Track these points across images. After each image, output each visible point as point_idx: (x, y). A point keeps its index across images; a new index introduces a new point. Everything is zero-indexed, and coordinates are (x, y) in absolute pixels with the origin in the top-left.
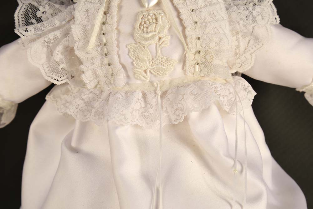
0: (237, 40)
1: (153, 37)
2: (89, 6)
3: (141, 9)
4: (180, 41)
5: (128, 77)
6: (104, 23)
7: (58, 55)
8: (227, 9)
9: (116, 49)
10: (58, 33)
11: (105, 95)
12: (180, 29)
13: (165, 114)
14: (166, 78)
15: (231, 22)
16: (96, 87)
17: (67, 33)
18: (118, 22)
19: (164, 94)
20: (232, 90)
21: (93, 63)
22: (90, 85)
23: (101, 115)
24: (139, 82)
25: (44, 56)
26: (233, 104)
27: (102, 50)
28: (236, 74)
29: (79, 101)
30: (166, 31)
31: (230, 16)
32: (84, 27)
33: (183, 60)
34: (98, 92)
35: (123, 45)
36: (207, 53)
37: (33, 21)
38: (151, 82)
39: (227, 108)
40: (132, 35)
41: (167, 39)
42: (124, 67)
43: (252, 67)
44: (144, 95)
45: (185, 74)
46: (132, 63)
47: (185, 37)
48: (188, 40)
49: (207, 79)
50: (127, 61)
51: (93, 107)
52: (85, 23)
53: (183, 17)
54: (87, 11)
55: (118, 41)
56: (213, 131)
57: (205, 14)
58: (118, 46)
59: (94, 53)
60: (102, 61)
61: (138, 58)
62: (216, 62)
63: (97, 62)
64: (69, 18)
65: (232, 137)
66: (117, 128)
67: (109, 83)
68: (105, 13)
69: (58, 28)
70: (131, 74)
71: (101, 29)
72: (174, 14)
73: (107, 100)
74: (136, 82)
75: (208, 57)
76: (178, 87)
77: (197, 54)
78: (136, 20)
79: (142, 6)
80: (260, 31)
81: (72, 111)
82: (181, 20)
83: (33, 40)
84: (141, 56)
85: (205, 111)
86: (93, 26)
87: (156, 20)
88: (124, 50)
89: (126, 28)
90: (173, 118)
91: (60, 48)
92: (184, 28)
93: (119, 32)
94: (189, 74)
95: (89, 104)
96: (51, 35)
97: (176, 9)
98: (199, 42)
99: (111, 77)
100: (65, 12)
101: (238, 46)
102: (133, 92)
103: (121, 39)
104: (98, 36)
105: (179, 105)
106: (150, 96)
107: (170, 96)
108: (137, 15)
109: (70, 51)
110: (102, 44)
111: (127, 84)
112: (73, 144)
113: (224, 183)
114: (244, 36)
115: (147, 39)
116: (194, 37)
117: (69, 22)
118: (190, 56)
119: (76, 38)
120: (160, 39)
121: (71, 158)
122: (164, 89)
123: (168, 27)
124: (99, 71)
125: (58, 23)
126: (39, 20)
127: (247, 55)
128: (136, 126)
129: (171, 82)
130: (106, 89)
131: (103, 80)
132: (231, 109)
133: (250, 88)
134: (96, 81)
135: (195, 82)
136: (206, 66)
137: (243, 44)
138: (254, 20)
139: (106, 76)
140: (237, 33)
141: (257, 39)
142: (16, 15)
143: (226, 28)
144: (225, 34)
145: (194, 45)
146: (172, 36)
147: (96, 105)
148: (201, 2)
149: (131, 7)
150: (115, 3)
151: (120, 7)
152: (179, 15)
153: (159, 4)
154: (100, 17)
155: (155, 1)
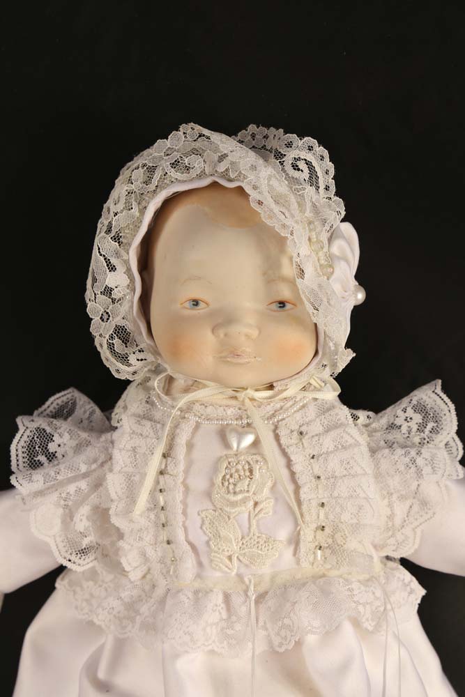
0: (390, 505)
1: (244, 501)
2: (137, 441)
3: (225, 452)
4: (290, 508)
5: (200, 564)
6: (161, 473)
7: (82, 521)
8: (373, 451)
9: (180, 518)
10: (83, 484)
11: (160, 591)
12: (291, 487)
13: (261, 633)
14: (266, 570)
15: (378, 476)
16: (144, 577)
17: (98, 484)
18: (187, 472)
19: (261, 598)
20: (379, 593)
21: (141, 539)
22: (135, 576)
23: (152, 628)
24: (218, 574)
25: (58, 522)
26: (381, 617)
27: (157, 516)
29: (114, 603)
30: (266, 491)
31: (377, 466)
32: (129, 477)
33: (295, 541)
34: (147, 588)
35: (193, 511)
36: (336, 529)
37: (42, 458)
38: (240, 577)
39: (369, 625)
40: (209, 495)
41: (268, 506)
42: (193, 549)
43: (416, 551)
44: (227, 598)
45: (298, 562)
46: (208, 543)
47: (299, 503)
48: (304, 507)
49: (335, 573)
50: (199, 539)
51: (137, 612)
52: (131, 470)
53: (297, 468)
54: (134, 449)
57: (334, 464)
58: (185, 513)
59: (143, 522)
60: (156, 537)
61: (217, 535)
62: (352, 544)
63: (148, 538)
64: (102, 458)
65: (376, 673)
66: (177, 656)
67: (166, 574)
68: (164, 456)
69: (85, 476)
70: (205, 560)
71: (157, 482)
72: (282, 461)
73: (162, 601)
74: (214, 575)
75: (338, 536)
76: (285, 586)
77: (319, 532)
78: (215, 470)
79: (227, 445)
81: (101, 618)
82: (293, 474)
83: (40, 493)
84: (223, 533)
86: (144, 476)
87: (251, 471)
88: (194, 521)
89: (199, 483)
90: (276, 641)
91: (85, 510)
92: (297, 488)
93: (187, 489)
94: (305, 565)
95: (132, 607)
96: (72, 488)
97: (284, 453)
98: (322, 512)
99: (171, 564)
100: (97, 447)
101: (391, 517)
102: (208, 592)
103: (190, 500)
104: (152, 493)
105: (286, 621)
106: (237, 600)
107: (271, 602)
108: (219, 459)
109: (101, 515)
110: (157, 507)
111: (199, 576)
112: (101, 675)
114: (402, 498)
115: (233, 504)
116: (314, 503)
117: (102, 465)
118: (308, 534)
119: (113, 496)
120: (256, 504)
122: (261, 589)
123: (269, 484)
124: (150, 552)
125: (84, 468)
126: (51, 457)
127: (408, 531)
128: (212, 652)
129: (273, 578)
130: (162, 584)
131: (157, 568)
132: (378, 627)
133: (415, 583)
134: (145, 568)
135: (316, 578)
136: (333, 552)
137: (400, 510)
138: (419, 474)
139: (162, 561)
140: (391, 494)
141: (424, 503)
142: (13, 447)
143: (370, 488)
144: (367, 499)
145: (313, 516)
146: (276, 499)
147: (144, 609)
148: (328, 443)
149: (208, 449)
150: (182, 439)
151: (190, 446)
152: (289, 464)
153: (256, 443)
154: (156, 462)
155: (249, 439)
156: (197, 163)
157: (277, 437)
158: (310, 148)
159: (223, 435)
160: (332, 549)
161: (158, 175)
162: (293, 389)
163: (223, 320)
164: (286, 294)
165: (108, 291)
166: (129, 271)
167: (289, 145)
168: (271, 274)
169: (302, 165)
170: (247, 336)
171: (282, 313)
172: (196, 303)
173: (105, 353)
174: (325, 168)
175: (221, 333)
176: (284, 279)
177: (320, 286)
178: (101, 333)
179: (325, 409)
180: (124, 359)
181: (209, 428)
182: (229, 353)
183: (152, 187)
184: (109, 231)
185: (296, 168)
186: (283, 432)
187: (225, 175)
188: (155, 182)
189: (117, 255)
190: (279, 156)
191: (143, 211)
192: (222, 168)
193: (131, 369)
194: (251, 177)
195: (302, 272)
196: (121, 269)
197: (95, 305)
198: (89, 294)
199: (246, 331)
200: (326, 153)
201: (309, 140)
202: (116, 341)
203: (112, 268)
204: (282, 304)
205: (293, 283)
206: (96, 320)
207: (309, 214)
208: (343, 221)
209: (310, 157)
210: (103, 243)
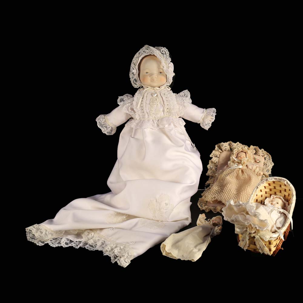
0: (179, 106)
2: (138, 96)
4: (163, 105)
5: (148, 116)
6: (142, 101)
8: (176, 98)
9: (145, 108)
10: (129, 104)
11: (142, 121)
12: (163, 102)
14: (159, 116)
15: (177, 101)
17: (132, 104)
18: (146, 100)
19: (158, 121)
21: (139, 112)
22: (138, 119)
23: (141, 127)
24: (151, 117)
27: (141, 108)
28: (180, 117)
29: (135, 123)
32: (137, 102)
33: (164, 111)
34: (140, 121)
35: (147, 107)
36: (170, 109)
37: (122, 101)
38: (155, 117)
40: (150, 104)
41: (159, 105)
42: (147, 113)
43: (184, 115)
44: (153, 121)
45: (164, 115)
46: (149, 112)
47: (164, 104)
48: (165, 105)
50: (148, 111)
53: (164, 99)
55: (146, 106)
56: (171, 130)
57: (170, 99)
58: (146, 107)
59: (139, 109)
61: (151, 110)
63: (140, 112)
64: (132, 100)
67: (143, 118)
68: (142, 98)
69: (129, 103)
70: (149, 115)
71: (141, 103)
72: (161, 98)
73: (142, 123)
76: (162, 118)
78: (151, 100)
79: (153, 96)
80: (185, 104)
84: (152, 110)
85: (170, 124)
86: (139, 102)
87: (156, 100)
89: (148, 102)
92: (164, 102)
93: (146, 103)
95: (137, 124)
96: (127, 105)
97: (162, 97)
98: (168, 106)
99: (144, 116)
100: (131, 99)
101: (179, 108)
102: (150, 120)
104: (140, 105)
105: (162, 123)
106: (155, 121)
108: (151, 98)
109: (132, 109)
110: (141, 107)
111: (148, 117)
112: (132, 136)
113: (173, 143)
115: (154, 105)
116: (167, 104)
117: (132, 101)
118: (166, 110)
119: (134, 105)
120: (157, 105)
121: (132, 139)
122: (158, 119)
123: (159, 102)
124: (140, 114)
125: (129, 101)
126: (124, 101)
129: (160, 117)
130: (142, 120)
131: (141, 117)
133: (184, 121)
134: (139, 117)
135: (167, 117)
137: (181, 108)
138: (184, 101)
140: (179, 104)
141: (185, 106)
142: (118, 100)
143: (176, 103)
145: (166, 107)
146: (160, 104)
147: (139, 124)
148: (169, 95)
149: (149, 97)
150: (145, 96)
151: (146, 97)
152: (162, 98)
153: (157, 96)
154: (141, 99)
155: (156, 95)
156: (147, 51)
157: (160, 95)
158: (165, 49)
159: (152, 95)
160: (169, 112)
161: (141, 53)
162: (163, 88)
163: (151, 75)
164: (161, 71)
165: (133, 73)
166: (136, 70)
167: (162, 48)
168: (159, 67)
169: (164, 51)
170: (155, 77)
171: (161, 74)
172: (147, 73)
173: (133, 83)
174: (168, 53)
175: (151, 77)
176: (161, 69)
177: (167, 70)
178: (132, 80)
179: (168, 91)
180: (136, 84)
181: (150, 94)
182: (152, 80)
183: (140, 56)
184: (133, 63)
185: (163, 52)
186: (161, 94)
187: (151, 53)
188: (140, 54)
189: (135, 67)
190: (160, 50)
191: (138, 60)
192: (151, 52)
193: (137, 86)
194: (155, 52)
195: (164, 67)
196: (135, 69)
197: (131, 76)
198: (130, 74)
199: (155, 76)
200: (168, 50)
201: (165, 48)
202: (134, 81)
203: (134, 69)
204: (161, 73)
205: (163, 69)
206: (131, 78)
207: (165, 59)
208: (171, 62)
209: (165, 50)
210: (132, 65)
